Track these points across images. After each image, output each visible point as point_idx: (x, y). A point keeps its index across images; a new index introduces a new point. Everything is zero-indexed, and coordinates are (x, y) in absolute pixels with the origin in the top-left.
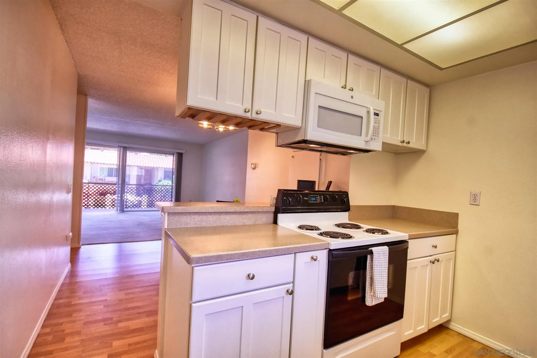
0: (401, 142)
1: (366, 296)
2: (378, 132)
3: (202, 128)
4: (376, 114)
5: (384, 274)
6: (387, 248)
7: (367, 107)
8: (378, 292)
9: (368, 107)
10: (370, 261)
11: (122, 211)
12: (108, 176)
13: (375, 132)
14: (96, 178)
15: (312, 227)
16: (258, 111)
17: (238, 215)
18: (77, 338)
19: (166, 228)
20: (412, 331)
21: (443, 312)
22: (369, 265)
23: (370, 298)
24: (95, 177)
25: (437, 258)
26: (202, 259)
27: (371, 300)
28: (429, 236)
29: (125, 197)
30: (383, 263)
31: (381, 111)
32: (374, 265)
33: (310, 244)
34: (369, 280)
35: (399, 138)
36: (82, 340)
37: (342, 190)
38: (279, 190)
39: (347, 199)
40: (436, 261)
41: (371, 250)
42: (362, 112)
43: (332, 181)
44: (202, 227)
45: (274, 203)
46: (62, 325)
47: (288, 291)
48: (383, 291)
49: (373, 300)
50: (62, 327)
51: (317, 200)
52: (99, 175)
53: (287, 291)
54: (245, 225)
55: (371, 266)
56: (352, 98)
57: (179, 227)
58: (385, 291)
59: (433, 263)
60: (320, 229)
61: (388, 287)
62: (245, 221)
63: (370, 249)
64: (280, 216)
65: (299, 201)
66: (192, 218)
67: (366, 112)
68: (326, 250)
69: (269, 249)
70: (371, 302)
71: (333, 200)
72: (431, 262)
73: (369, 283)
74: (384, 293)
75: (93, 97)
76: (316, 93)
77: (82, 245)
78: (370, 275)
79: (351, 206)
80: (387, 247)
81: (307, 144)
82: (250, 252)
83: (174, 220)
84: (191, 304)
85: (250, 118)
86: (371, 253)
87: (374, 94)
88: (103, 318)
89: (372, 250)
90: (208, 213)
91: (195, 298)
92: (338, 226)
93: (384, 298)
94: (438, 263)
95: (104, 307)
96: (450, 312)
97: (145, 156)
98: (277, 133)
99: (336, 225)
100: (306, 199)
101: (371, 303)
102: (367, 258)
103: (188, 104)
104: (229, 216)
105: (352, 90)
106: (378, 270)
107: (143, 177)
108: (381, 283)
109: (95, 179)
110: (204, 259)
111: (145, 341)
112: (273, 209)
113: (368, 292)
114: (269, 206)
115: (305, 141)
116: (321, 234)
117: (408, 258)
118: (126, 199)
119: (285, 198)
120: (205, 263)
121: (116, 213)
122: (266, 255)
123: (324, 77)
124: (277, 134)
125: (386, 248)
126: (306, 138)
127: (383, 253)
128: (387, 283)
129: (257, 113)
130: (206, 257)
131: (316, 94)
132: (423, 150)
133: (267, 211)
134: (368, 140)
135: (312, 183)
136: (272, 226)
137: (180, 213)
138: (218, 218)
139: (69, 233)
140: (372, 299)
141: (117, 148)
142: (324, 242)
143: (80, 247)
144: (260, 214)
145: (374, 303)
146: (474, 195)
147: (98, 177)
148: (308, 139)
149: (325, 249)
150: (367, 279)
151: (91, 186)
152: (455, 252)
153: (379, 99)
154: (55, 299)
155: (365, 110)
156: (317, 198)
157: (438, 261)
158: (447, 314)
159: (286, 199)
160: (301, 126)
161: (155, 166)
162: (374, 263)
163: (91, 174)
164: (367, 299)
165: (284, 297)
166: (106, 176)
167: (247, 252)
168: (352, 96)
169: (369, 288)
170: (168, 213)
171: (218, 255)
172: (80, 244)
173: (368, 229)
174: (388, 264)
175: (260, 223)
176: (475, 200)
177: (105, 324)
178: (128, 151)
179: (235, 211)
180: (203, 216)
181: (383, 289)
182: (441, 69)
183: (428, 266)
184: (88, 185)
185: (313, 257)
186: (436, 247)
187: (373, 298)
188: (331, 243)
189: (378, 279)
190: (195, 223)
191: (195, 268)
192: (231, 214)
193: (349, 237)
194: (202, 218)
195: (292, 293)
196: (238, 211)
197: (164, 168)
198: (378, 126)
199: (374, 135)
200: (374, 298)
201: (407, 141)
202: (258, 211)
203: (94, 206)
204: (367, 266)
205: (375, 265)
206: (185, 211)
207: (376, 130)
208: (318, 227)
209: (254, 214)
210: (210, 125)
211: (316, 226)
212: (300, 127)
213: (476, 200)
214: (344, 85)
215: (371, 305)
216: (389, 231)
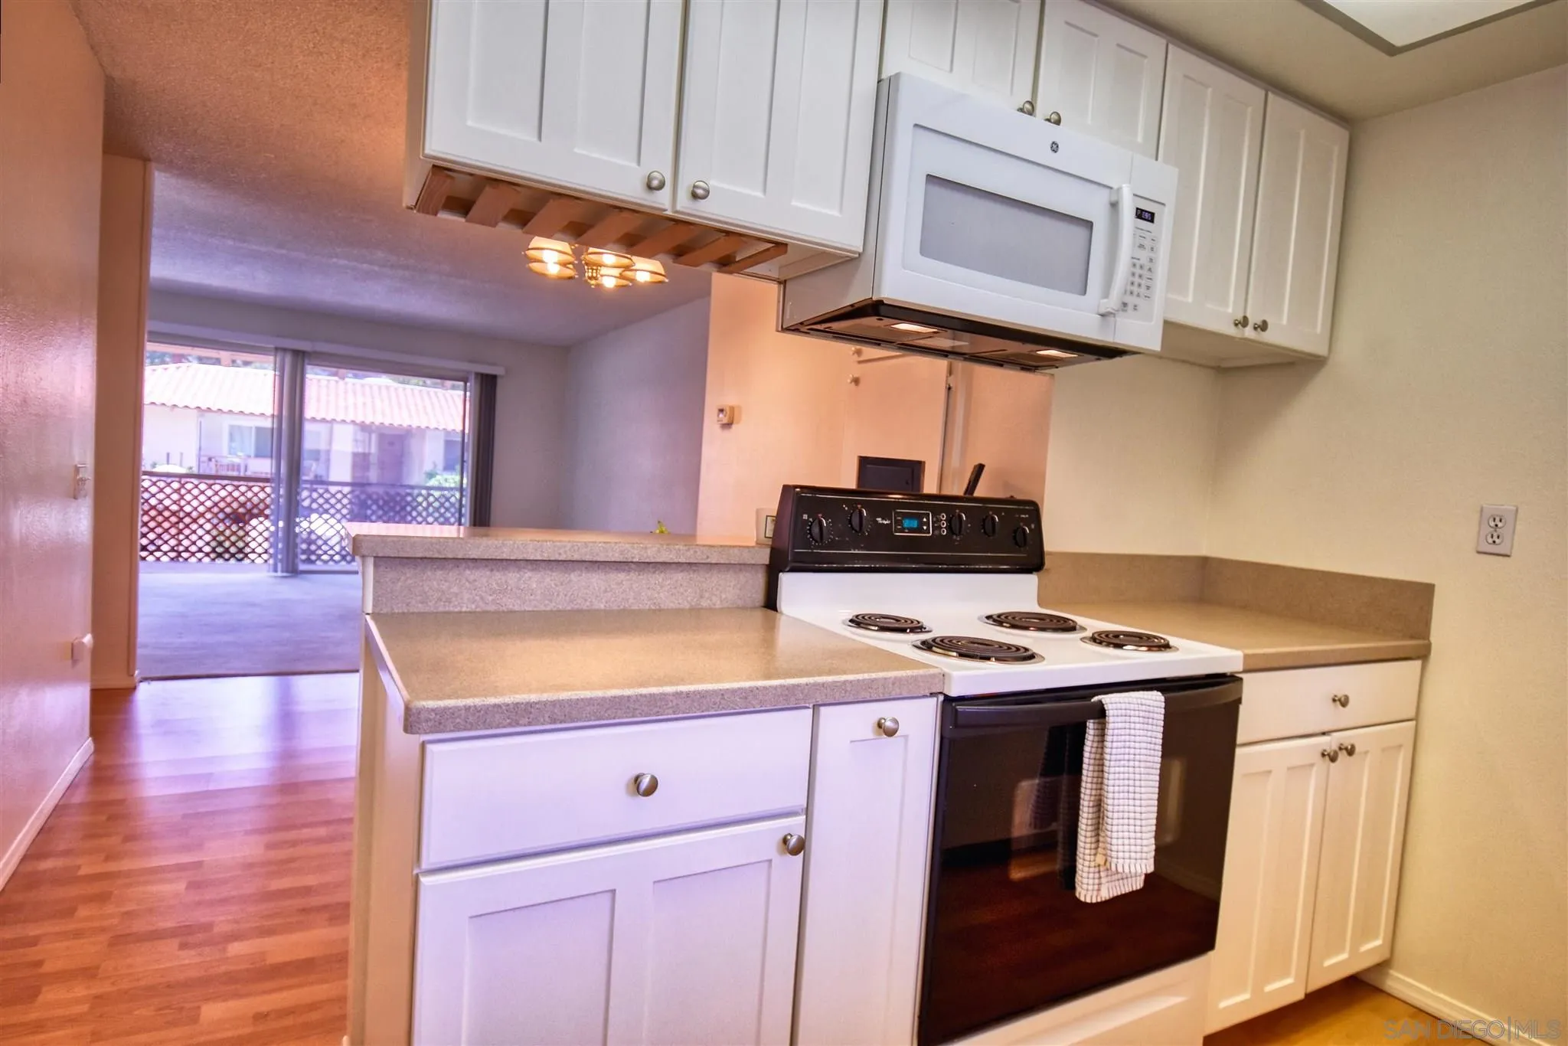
0: (1236, 325)
1: (1079, 867)
2: (1149, 283)
3: (543, 276)
4: (1143, 215)
5: (1143, 790)
6: (1158, 698)
7: (1111, 188)
8: (1121, 855)
9: (1115, 187)
10: (1095, 745)
11: (292, 570)
12: (257, 456)
13: (1137, 280)
14: (216, 461)
15: (898, 621)
16: (695, 187)
17: (633, 575)
18: (80, 991)
19: (370, 611)
20: (1246, 996)
21: (1365, 932)
22: (1093, 756)
23: (1091, 875)
24: (213, 460)
25: (1347, 744)
26: (456, 715)
27: (1097, 881)
28: (1323, 662)
29: (305, 524)
30: (1143, 751)
31: (1163, 204)
32: (1107, 757)
33: (874, 676)
34: (1091, 810)
35: (1230, 310)
36: (97, 997)
37: (1019, 497)
38: (786, 488)
39: (1033, 526)
40: (1344, 752)
41: (1101, 704)
42: (1092, 206)
43: (983, 463)
44: (503, 612)
45: (770, 534)
46: (35, 945)
47: (785, 841)
48: (1136, 852)
49: (1104, 880)
50: (32, 954)
51: (925, 528)
52: (225, 451)
53: (781, 841)
54: (659, 611)
55: (1099, 759)
56: (1055, 151)
57: (416, 610)
58: (1145, 849)
59: (1333, 759)
60: (927, 630)
61: (1157, 837)
62: (662, 595)
63: (1095, 699)
64: (788, 582)
65: (858, 529)
66: (467, 580)
67: (1109, 206)
68: (935, 699)
69: (716, 688)
70: (1096, 887)
71: (984, 528)
72: (1323, 755)
73: (1090, 822)
74: (1141, 859)
75: (170, 166)
76: (916, 125)
77: (141, 681)
78: (1094, 792)
79: (1050, 554)
80: (1159, 693)
81: (886, 321)
82: (641, 695)
83: (400, 584)
84: (417, 875)
85: (669, 213)
86: (1100, 713)
87: (1140, 139)
88: (178, 925)
89: (1104, 702)
90: (523, 564)
91: (429, 859)
92: (998, 620)
93: (1143, 877)
94: (1352, 758)
95: (187, 888)
96: (1390, 936)
97: (380, 388)
98: (783, 283)
99: (988, 617)
100: (885, 522)
101: (1095, 893)
102: (1085, 732)
103: (428, 151)
104: (603, 576)
105: (1058, 122)
106: (1122, 776)
107: (373, 459)
108: (1132, 822)
109: (212, 464)
110: (463, 715)
111: (313, 1007)
112: (764, 557)
113: (1084, 854)
114: (754, 544)
115: (876, 308)
116: (927, 646)
117: (1240, 739)
118: (308, 530)
119: (805, 517)
120: (465, 729)
121: (271, 577)
122: (704, 708)
123: (951, 70)
124: (782, 286)
125: (1155, 700)
126: (879, 292)
127: (1142, 714)
128: (1154, 822)
129: (695, 196)
130: (470, 707)
131: (921, 132)
132: (1319, 356)
133: (741, 562)
134: (1109, 310)
135: (913, 470)
136: (759, 615)
137: (421, 558)
138: (562, 584)
139: (84, 636)
140: (1100, 878)
141: (273, 353)
142: (925, 670)
143: (135, 688)
144: (715, 572)
145: (1105, 894)
146: (1492, 519)
147: (223, 457)
148: (886, 296)
149: (932, 695)
150: (1081, 807)
151: (189, 486)
152: (1414, 723)
153: (1157, 159)
154: (25, 859)
155: (1102, 198)
156: (925, 520)
157: (1351, 752)
158: (1378, 942)
159: (811, 520)
160: (861, 250)
161: (415, 424)
162: (1107, 750)
163: (200, 449)
164: (1080, 878)
165: (770, 861)
166: (249, 457)
167: (629, 697)
168: (1053, 143)
169: (1088, 840)
170: (375, 557)
171: (518, 703)
172: (132, 675)
173: (1100, 634)
174: (1162, 757)
175: (715, 605)
176: (1495, 536)
177: (183, 946)
178: (309, 364)
179: (625, 560)
180: (506, 572)
181: (1139, 842)
182: (1391, 50)
183: (1315, 769)
184: (180, 482)
185: (883, 721)
186: (1344, 702)
187: (1102, 874)
188: (950, 676)
189: (1121, 808)
190: (477, 598)
191: (430, 747)
192: (607, 569)
193: (1026, 656)
194: (503, 581)
195: (800, 848)
196: (633, 558)
197: (444, 429)
198: (1151, 260)
199: (1135, 293)
200: (1107, 876)
201: (1259, 323)
202: (708, 561)
203: (213, 555)
204: (1086, 760)
205: (1113, 757)
206: (439, 552)
207: (1141, 277)
208: (919, 622)
209: (694, 571)
210: (571, 266)
211: (912, 618)
212: (860, 254)
213: (1498, 537)
214: (1028, 102)
215: (1094, 901)
216: (1173, 641)
